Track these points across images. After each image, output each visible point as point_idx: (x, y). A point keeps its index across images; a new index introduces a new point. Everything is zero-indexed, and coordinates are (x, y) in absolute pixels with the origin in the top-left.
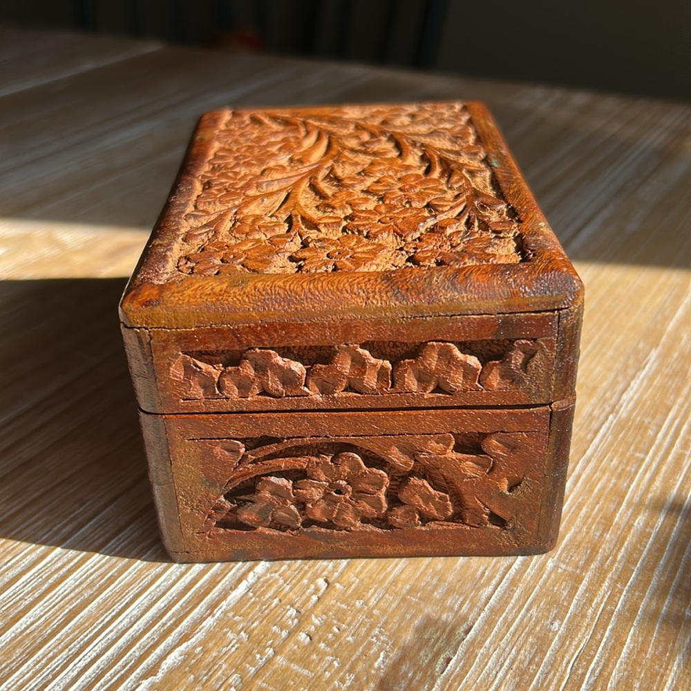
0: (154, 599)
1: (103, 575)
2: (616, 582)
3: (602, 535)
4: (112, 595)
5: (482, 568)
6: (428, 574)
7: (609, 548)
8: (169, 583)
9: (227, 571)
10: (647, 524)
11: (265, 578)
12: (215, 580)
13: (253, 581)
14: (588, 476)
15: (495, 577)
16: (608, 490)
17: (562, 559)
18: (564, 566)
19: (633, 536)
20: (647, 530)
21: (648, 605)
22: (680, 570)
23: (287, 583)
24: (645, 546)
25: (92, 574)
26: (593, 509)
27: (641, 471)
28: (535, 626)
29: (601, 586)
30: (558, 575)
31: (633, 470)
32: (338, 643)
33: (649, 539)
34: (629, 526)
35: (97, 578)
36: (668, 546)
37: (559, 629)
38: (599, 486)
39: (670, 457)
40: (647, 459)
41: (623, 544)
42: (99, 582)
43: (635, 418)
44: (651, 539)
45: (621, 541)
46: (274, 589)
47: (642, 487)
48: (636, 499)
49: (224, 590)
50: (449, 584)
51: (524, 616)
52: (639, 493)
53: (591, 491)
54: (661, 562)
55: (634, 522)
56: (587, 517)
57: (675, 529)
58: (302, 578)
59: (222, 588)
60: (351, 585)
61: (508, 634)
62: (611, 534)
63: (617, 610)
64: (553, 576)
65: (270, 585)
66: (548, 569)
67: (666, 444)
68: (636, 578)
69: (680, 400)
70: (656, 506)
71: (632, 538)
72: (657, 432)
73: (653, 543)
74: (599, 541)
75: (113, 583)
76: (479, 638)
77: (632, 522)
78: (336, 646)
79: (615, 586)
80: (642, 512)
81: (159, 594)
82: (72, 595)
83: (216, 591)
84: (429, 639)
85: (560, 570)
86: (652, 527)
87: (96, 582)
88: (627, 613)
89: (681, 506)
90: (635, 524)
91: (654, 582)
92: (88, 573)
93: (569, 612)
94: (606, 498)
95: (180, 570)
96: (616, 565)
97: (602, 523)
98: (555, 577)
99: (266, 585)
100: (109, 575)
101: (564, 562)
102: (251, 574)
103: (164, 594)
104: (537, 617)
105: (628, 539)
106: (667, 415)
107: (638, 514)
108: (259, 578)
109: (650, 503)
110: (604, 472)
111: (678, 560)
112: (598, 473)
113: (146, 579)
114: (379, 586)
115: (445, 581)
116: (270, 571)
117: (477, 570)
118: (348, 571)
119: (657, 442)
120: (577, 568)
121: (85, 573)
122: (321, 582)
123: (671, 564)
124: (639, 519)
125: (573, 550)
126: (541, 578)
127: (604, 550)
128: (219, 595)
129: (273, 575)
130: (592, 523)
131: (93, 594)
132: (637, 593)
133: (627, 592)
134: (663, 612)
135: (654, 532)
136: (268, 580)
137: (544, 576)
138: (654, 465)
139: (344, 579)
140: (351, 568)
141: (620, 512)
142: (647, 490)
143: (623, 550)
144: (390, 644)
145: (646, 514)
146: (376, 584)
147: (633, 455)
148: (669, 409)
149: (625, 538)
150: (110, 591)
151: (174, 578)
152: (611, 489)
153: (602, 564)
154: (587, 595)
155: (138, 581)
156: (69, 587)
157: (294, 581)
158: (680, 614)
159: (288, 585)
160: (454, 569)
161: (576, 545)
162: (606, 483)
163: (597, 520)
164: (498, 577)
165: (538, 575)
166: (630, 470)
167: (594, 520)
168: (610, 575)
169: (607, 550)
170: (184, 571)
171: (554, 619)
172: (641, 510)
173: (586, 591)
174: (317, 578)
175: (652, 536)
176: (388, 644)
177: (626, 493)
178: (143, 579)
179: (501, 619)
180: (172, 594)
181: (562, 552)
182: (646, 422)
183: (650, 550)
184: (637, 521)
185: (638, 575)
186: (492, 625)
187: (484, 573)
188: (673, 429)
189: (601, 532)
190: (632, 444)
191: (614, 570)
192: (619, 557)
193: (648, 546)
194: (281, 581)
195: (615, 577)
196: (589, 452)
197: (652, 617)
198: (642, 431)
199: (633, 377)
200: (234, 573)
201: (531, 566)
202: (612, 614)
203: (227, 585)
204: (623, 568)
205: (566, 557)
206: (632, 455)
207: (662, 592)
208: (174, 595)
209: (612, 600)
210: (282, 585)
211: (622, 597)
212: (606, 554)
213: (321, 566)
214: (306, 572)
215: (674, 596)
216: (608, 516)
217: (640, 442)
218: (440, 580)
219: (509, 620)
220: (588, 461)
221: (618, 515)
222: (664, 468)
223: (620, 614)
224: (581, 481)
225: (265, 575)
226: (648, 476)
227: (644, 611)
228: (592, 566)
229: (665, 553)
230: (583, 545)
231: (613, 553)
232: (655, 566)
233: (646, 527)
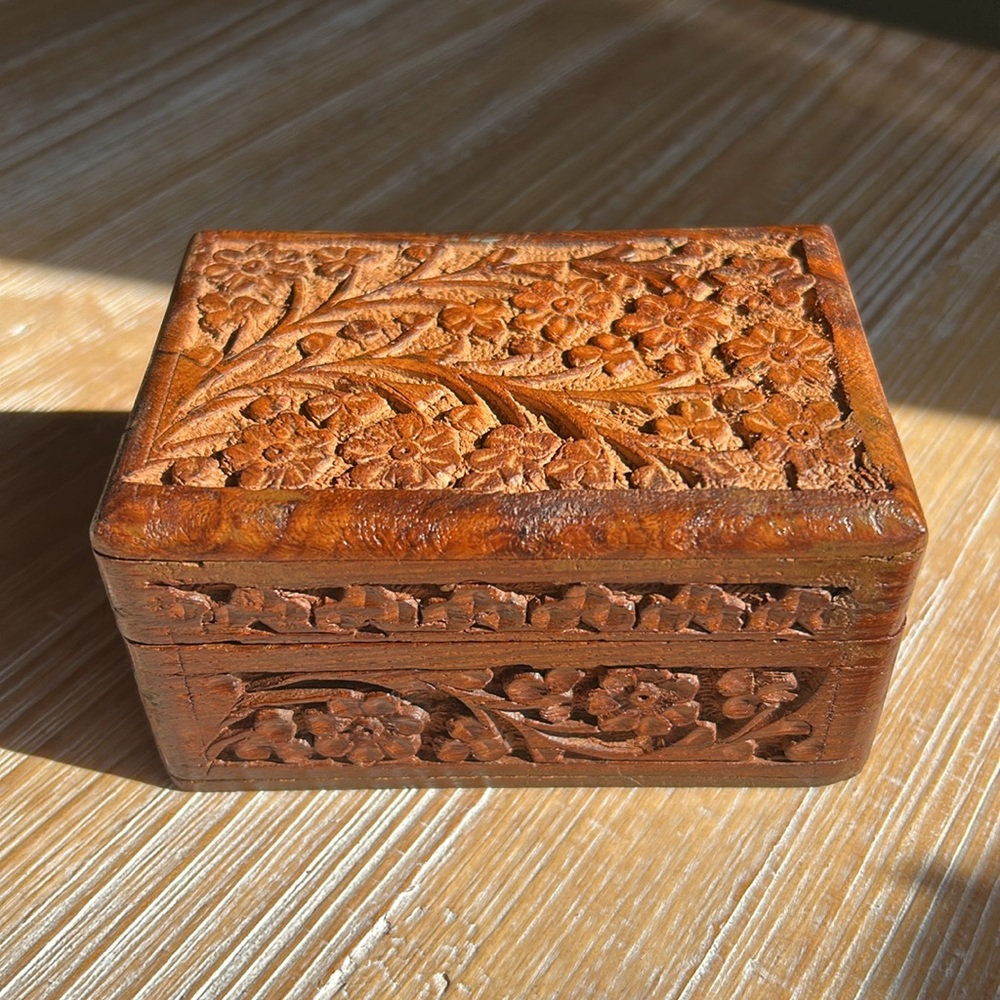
0: (217, 993)
1: (152, 947)
3: (824, 923)
4: (162, 982)
5: (656, 970)
6: (583, 976)
7: (832, 947)
8: (238, 967)
9: (315, 954)
10: (888, 908)
11: (365, 967)
12: (298, 967)
13: (348, 971)
14: (819, 814)
15: (672, 986)
16: (843, 841)
17: (765, 961)
18: (765, 973)
19: (867, 927)
20: (887, 918)
22: (922, 991)
23: (394, 978)
24: (881, 946)
25: (137, 945)
26: (817, 877)
27: (893, 810)
30: (757, 988)
31: (883, 808)
33: (888, 933)
34: (864, 909)
35: (144, 951)
36: (912, 948)
38: (831, 834)
39: (937, 788)
40: (905, 789)
41: (851, 940)
42: (146, 958)
43: (898, 711)
44: (891, 933)
45: (848, 935)
46: (375, 987)
47: (890, 840)
48: (880, 860)
49: (309, 983)
50: (609, 994)
52: (885, 850)
53: (820, 842)
54: (899, 977)
55: (872, 903)
56: (808, 888)
57: (926, 918)
58: (414, 970)
59: (306, 981)
60: (477, 989)
62: (838, 921)
64: (749, 989)
65: (371, 981)
66: (745, 977)
67: (934, 762)
69: (965, 682)
70: (908, 873)
71: (865, 931)
72: (926, 740)
73: (893, 940)
74: (819, 934)
75: (165, 962)
77: (868, 902)
80: (885, 885)
81: (225, 985)
82: (111, 978)
83: (300, 985)
85: (760, 980)
86: (895, 913)
87: (141, 959)
89: (941, 877)
90: (872, 907)
92: (133, 942)
94: (839, 857)
95: (253, 946)
97: (828, 901)
98: (753, 991)
99: (366, 979)
100: (160, 948)
101: (766, 967)
102: (347, 960)
103: (230, 986)
105: (859, 932)
106: (943, 710)
107: (879, 889)
108: (357, 967)
109: (897, 870)
110: (840, 809)
111: (922, 973)
112: (833, 811)
113: (208, 959)
114: (515, 993)
115: (605, 990)
116: (372, 956)
117: (648, 974)
118: (476, 963)
119: (922, 758)
120: (783, 978)
121: (129, 942)
122: (439, 978)
123: (912, 979)
124: (878, 897)
125: (781, 947)
126: (733, 992)
127: (824, 949)
128: (302, 993)
129: (376, 963)
130: (813, 902)
131: (137, 980)
135: (896, 921)
136: (369, 971)
137: (739, 989)
138: (913, 799)
139: (469, 977)
140: (480, 959)
141: (855, 882)
142: (896, 847)
143: (849, 950)
145: (890, 890)
146: (512, 987)
147: (886, 780)
148: (948, 697)
149: (856, 928)
150: (161, 976)
151: (244, 959)
152: (847, 842)
153: (819, 973)
155: (198, 961)
156: (106, 966)
157: (403, 976)
159: (394, 981)
160: (618, 969)
161: (787, 939)
162: (842, 830)
163: (822, 895)
164: (676, 986)
165: (730, 987)
166: (879, 808)
167: (817, 894)
168: (826, 993)
169: (828, 949)
170: (258, 948)
172: (884, 881)
174: (434, 973)
175: (893, 928)
177: (867, 849)
178: (204, 959)
180: (241, 985)
181: (767, 948)
182: (913, 719)
183: (886, 953)
184: (875, 902)
187: (657, 979)
188: (948, 737)
189: (824, 917)
190: (887, 759)
191: (833, 985)
192: (843, 963)
193: (885, 945)
194: (386, 974)
198: (903, 737)
200: (324, 957)
201: (722, 971)
203: (314, 976)
204: (846, 982)
205: (771, 959)
206: (884, 781)
208: (243, 988)
210: (387, 982)
212: (825, 957)
213: (440, 951)
214: (421, 961)
216: (837, 889)
217: (899, 756)
218: (597, 987)
221: (851, 888)
222: (926, 807)
224: (807, 824)
225: (364, 962)
226: (902, 819)
228: (805, 976)
229: (907, 959)
230: (796, 939)
231: (836, 955)
232: (889, 981)
233: (886, 912)
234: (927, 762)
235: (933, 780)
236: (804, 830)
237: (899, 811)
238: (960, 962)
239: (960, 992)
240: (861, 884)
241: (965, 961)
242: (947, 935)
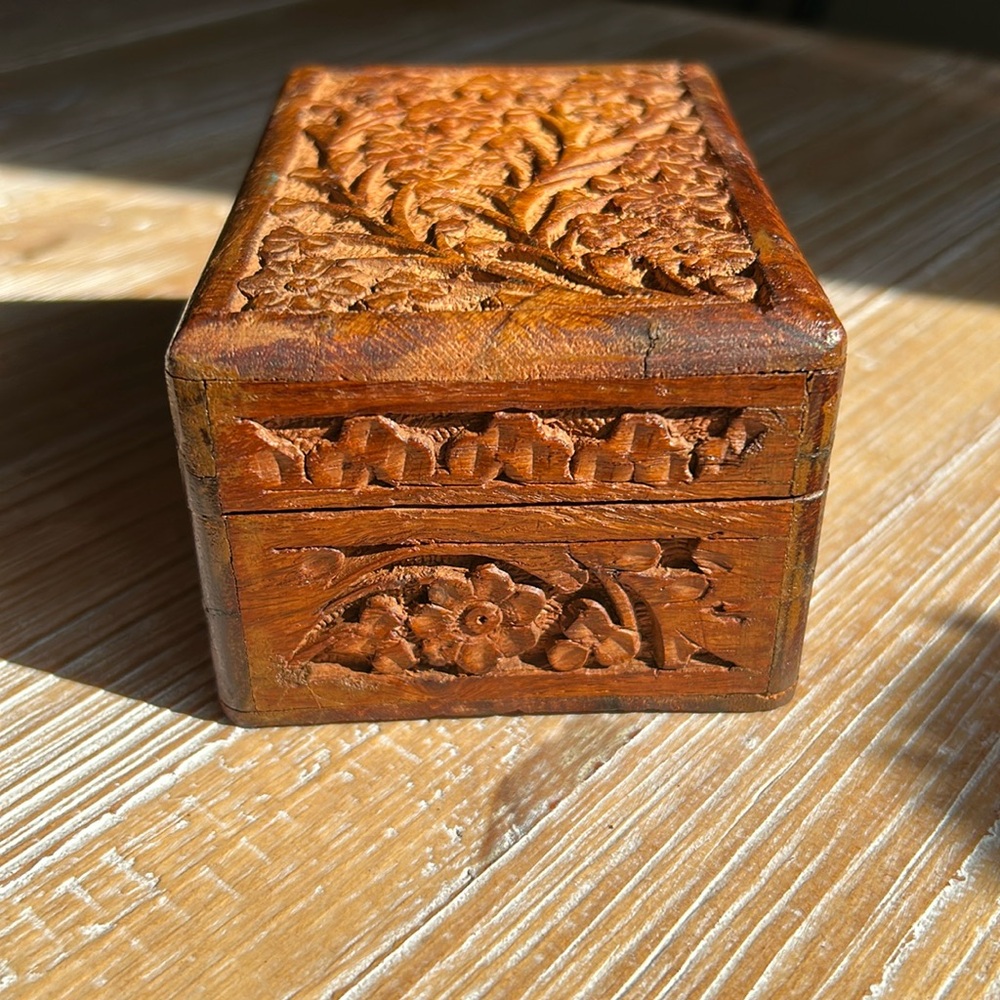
2: (853, 701)
3: (850, 643)
7: (855, 660)
10: (918, 636)
16: (876, 588)
19: (893, 649)
20: (916, 644)
21: (889, 734)
22: (946, 697)
24: (907, 663)
26: (847, 611)
27: (931, 570)
28: (725, 740)
29: (829, 704)
31: (920, 568)
32: (462, 729)
33: (915, 654)
34: (893, 636)
36: (939, 667)
37: (756, 748)
38: (865, 583)
40: (945, 556)
43: (944, 503)
44: (918, 655)
45: (874, 653)
47: (927, 590)
48: (913, 603)
51: (714, 727)
52: (920, 597)
53: (852, 587)
54: (924, 685)
55: (901, 632)
56: (836, 619)
57: (956, 646)
61: (685, 746)
62: (864, 643)
63: (842, 735)
67: (978, 540)
68: (881, 700)
70: (939, 617)
71: (891, 652)
72: (971, 524)
73: (919, 661)
74: (842, 650)
76: (646, 745)
77: (896, 631)
78: (458, 732)
79: (849, 706)
80: (916, 621)
84: (580, 738)
86: (925, 641)
88: (855, 741)
89: (975, 619)
90: (901, 635)
91: (905, 707)
93: (777, 729)
94: (870, 599)
96: (859, 681)
97: (855, 628)
104: (730, 730)
105: (885, 651)
106: (991, 503)
107: (909, 623)
109: (930, 611)
110: (878, 566)
119: (966, 536)
123: (937, 688)
124: (908, 628)
127: (848, 661)
130: (841, 627)
132: (877, 718)
133: (864, 715)
134: (906, 744)
135: (925, 647)
138: (953, 564)
141: (885, 617)
142: (933, 594)
143: (874, 664)
144: (528, 737)
145: (921, 624)
147: (926, 549)
148: (997, 496)
149: (881, 650)
152: (882, 588)
153: (840, 677)
154: (807, 712)
158: (930, 751)
163: (850, 623)
166: (916, 568)
167: (845, 623)
168: (846, 692)
169: (852, 662)
171: (753, 735)
172: (915, 618)
173: (807, 707)
175: (921, 651)
176: (525, 737)
177: (901, 595)
179: (682, 726)
182: (959, 509)
183: (912, 669)
184: (904, 632)
185: (886, 696)
186: (667, 733)
188: (995, 522)
189: (850, 639)
190: (929, 534)
191: (853, 687)
192: (866, 672)
193: (911, 663)
195: (852, 696)
196: (864, 540)
197: (888, 750)
198: (949, 520)
199: (958, 451)
202: (835, 739)
204: (867, 686)
206: (924, 550)
207: (911, 722)
209: (840, 722)
211: (855, 720)
212: (848, 666)
215: (929, 728)
216: (866, 620)
217: (941, 534)
219: (692, 729)
220: (861, 550)
221: (880, 621)
222: (965, 570)
223: (845, 740)
226: (940, 577)
227: (880, 740)
228: (825, 679)
229: (933, 674)
230: (820, 651)
231: (860, 667)
232: (914, 687)
233: (915, 640)
234: (970, 541)
235: (977, 551)
236: (838, 578)
237: (937, 572)
238: (989, 679)
239: (986, 700)
240: (891, 619)
241: (995, 679)
242: (978, 659)
